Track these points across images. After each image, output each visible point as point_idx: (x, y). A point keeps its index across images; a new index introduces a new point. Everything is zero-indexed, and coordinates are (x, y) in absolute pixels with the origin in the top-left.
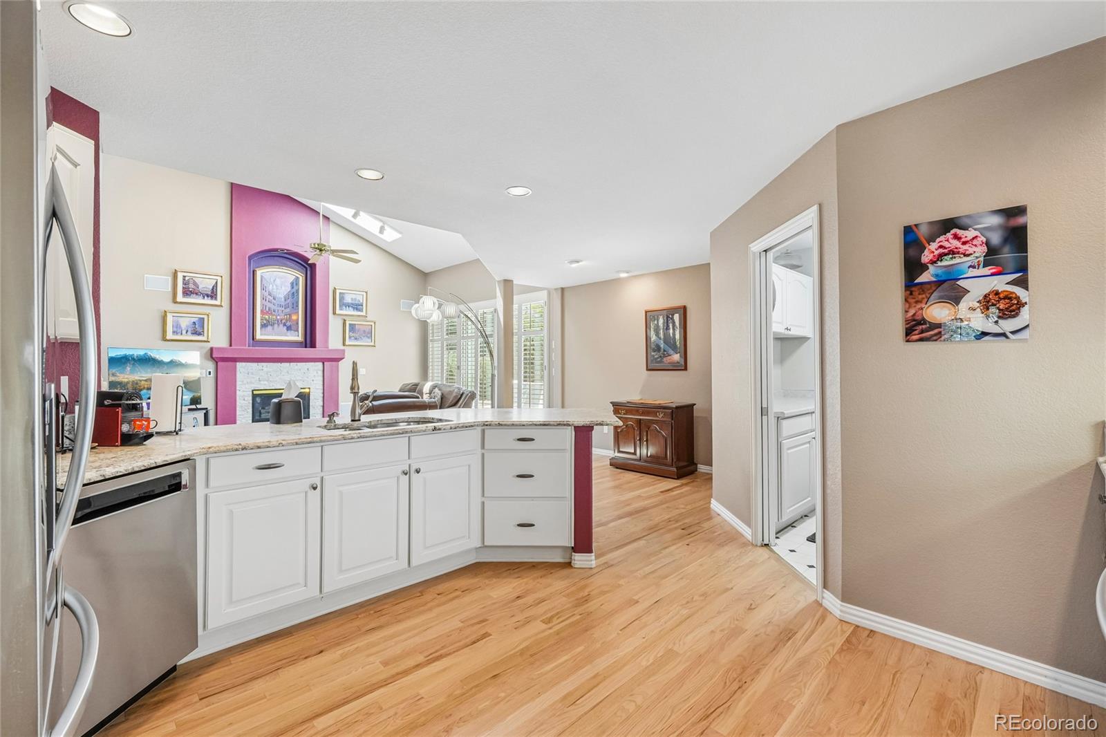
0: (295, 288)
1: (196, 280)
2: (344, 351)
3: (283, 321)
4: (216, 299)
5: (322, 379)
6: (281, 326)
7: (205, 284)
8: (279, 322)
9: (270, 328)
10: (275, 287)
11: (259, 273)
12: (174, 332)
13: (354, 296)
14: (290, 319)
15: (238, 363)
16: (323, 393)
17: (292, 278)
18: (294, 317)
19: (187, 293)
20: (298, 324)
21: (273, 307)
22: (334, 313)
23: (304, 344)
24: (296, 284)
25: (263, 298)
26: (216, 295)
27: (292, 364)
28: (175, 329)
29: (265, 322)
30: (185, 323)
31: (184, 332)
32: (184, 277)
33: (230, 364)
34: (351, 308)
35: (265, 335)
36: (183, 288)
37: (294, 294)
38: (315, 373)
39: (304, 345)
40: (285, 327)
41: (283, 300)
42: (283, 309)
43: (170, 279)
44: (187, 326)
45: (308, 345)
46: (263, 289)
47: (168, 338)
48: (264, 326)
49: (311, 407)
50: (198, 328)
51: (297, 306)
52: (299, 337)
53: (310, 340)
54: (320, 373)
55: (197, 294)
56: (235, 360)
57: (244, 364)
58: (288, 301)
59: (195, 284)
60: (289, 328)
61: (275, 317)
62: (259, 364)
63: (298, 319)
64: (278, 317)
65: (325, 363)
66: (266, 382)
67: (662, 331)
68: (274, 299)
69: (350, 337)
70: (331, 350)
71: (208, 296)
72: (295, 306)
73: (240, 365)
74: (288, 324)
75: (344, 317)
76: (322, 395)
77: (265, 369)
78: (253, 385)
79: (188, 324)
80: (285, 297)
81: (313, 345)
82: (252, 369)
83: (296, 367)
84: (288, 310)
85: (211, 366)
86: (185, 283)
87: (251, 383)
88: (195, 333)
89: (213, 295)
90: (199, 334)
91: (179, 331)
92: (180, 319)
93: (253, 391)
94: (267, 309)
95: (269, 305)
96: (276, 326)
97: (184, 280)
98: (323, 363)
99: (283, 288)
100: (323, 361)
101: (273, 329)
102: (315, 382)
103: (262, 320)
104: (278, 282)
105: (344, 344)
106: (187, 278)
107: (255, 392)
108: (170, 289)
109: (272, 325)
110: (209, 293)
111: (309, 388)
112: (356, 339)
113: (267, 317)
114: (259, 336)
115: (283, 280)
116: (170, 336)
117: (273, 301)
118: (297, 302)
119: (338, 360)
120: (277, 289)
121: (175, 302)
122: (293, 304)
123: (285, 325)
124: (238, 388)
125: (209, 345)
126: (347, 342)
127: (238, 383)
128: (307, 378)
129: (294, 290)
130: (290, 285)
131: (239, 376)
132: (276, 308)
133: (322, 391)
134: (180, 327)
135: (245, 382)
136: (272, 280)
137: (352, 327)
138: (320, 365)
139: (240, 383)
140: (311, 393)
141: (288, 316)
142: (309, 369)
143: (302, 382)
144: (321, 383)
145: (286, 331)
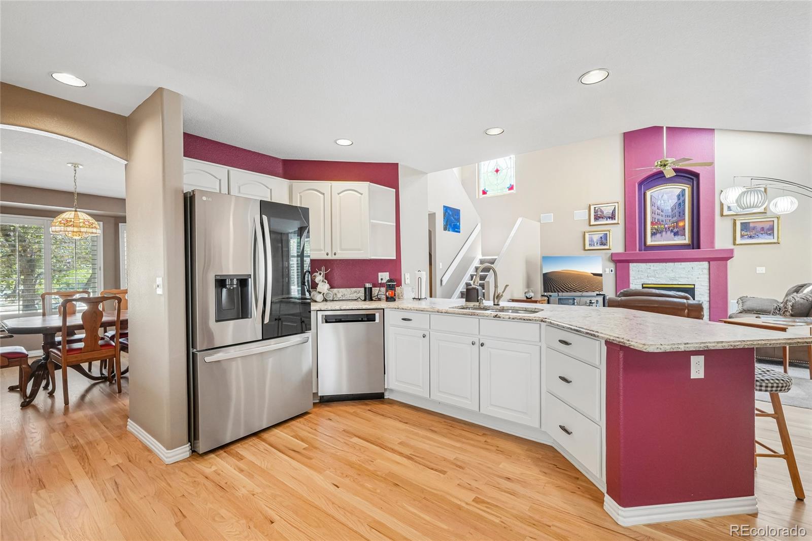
0: (682, 199)
1: (602, 208)
2: (732, 251)
3: (671, 229)
4: (615, 219)
5: (708, 276)
6: (669, 233)
7: (608, 210)
8: (666, 230)
9: (658, 235)
10: (662, 202)
11: (648, 194)
12: (590, 244)
14: (677, 226)
15: (630, 264)
16: (710, 290)
17: (678, 191)
18: (681, 224)
19: (596, 218)
20: (684, 229)
21: (660, 217)
22: (722, 215)
23: (692, 245)
24: (683, 195)
25: (653, 212)
26: (615, 216)
27: (675, 263)
28: (590, 243)
29: (654, 231)
30: (596, 238)
31: (595, 244)
32: (595, 208)
33: (626, 264)
35: (655, 241)
36: (595, 215)
37: (680, 205)
38: (701, 272)
39: (692, 248)
40: (673, 233)
41: (670, 211)
42: (671, 218)
43: (587, 211)
44: (597, 240)
45: (695, 246)
46: (652, 205)
47: (586, 248)
48: (653, 234)
50: (603, 241)
51: (684, 214)
52: (686, 240)
53: (696, 243)
54: (706, 271)
55: (602, 218)
56: (629, 261)
57: (635, 264)
58: (675, 211)
59: (602, 212)
60: (676, 234)
61: (663, 226)
62: (647, 264)
63: (685, 225)
64: (666, 226)
65: (711, 262)
66: (653, 279)
68: (662, 211)
69: (742, 236)
70: (716, 250)
71: (609, 218)
72: (681, 214)
73: (632, 265)
74: (676, 230)
75: (735, 217)
76: (708, 292)
77: (652, 268)
78: (643, 280)
79: (598, 238)
80: (672, 209)
81: (699, 247)
82: (642, 268)
83: (680, 266)
84: (675, 219)
85: (612, 266)
86: (596, 212)
87: (641, 278)
88: (602, 244)
89: (612, 217)
90: (605, 245)
91: (593, 243)
92: (592, 236)
93: (642, 284)
94: (656, 221)
95: (657, 217)
96: (664, 233)
97: (595, 210)
98: (709, 262)
99: (670, 201)
100: (709, 260)
101: (661, 236)
102: (699, 279)
103: (652, 229)
104: (665, 197)
105: (734, 244)
106: (596, 209)
107: (644, 286)
108: (587, 218)
109: (661, 232)
110: (611, 216)
111: (694, 285)
112: (750, 237)
113: (656, 227)
114: (649, 242)
115: (670, 194)
116: (587, 247)
117: (662, 213)
118: (684, 211)
119: (726, 259)
120: (664, 203)
121: (590, 225)
122: (680, 213)
123: (672, 231)
124: (631, 281)
125: (610, 252)
126: (739, 241)
127: (631, 278)
128: (692, 275)
129: (681, 201)
130: (676, 197)
131: (632, 273)
132: (664, 218)
133: (708, 288)
134: (593, 241)
135: (636, 278)
136: (660, 197)
137: (745, 226)
138: (706, 264)
139: (633, 278)
140: (696, 289)
141: (675, 224)
142: (692, 268)
143: (687, 279)
144: (707, 280)
145: (673, 236)
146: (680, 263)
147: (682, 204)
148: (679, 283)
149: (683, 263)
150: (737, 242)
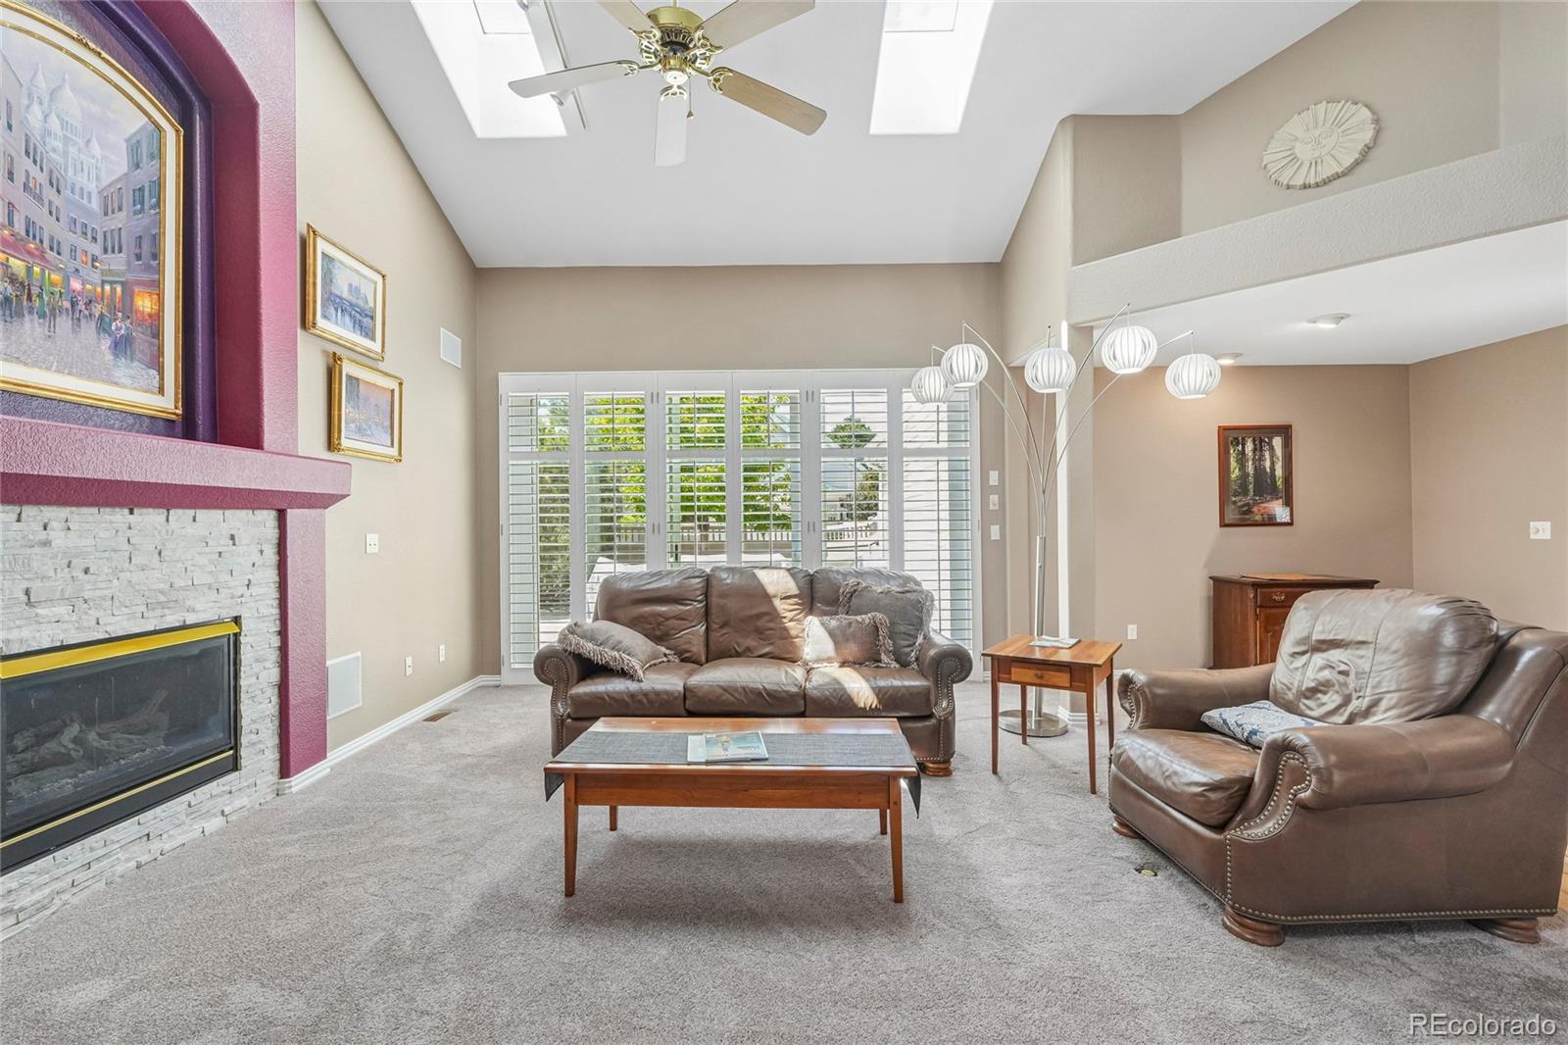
0: (147, 172)
3: (97, 310)
5: (272, 575)
13: (356, 281)
14: (128, 309)
16: (281, 633)
17: (133, 120)
18: (145, 304)
20: (157, 334)
22: (308, 325)
34: (347, 319)
37: (144, 197)
38: (256, 557)
40: (106, 343)
41: (95, 205)
42: (96, 249)
49: (243, 697)
51: (156, 257)
53: (202, 417)
54: (271, 552)
58: (119, 220)
63: (157, 317)
65: (287, 514)
67: (1250, 463)
74: (120, 326)
75: (334, 348)
76: (276, 641)
80: (103, 198)
83: (191, 530)
84: (118, 262)
94: (22, 228)
98: (281, 515)
99: (96, 148)
102: (254, 590)
105: (331, 447)
111: (239, 621)
112: (359, 429)
113: (21, 266)
115: (94, 108)
118: (157, 240)
119: (320, 501)
122: (139, 239)
123: (102, 325)
128: (231, 577)
129: (143, 177)
130: (123, 148)
133: (275, 627)
136: (43, 87)
137: (353, 387)
138: (270, 521)
140: (242, 639)
141: (119, 289)
142: (232, 537)
143: (213, 595)
144: (273, 593)
145: (109, 357)
146: (190, 512)
147: (149, 201)
148: (191, 619)
149: (203, 514)
150: (345, 443)
